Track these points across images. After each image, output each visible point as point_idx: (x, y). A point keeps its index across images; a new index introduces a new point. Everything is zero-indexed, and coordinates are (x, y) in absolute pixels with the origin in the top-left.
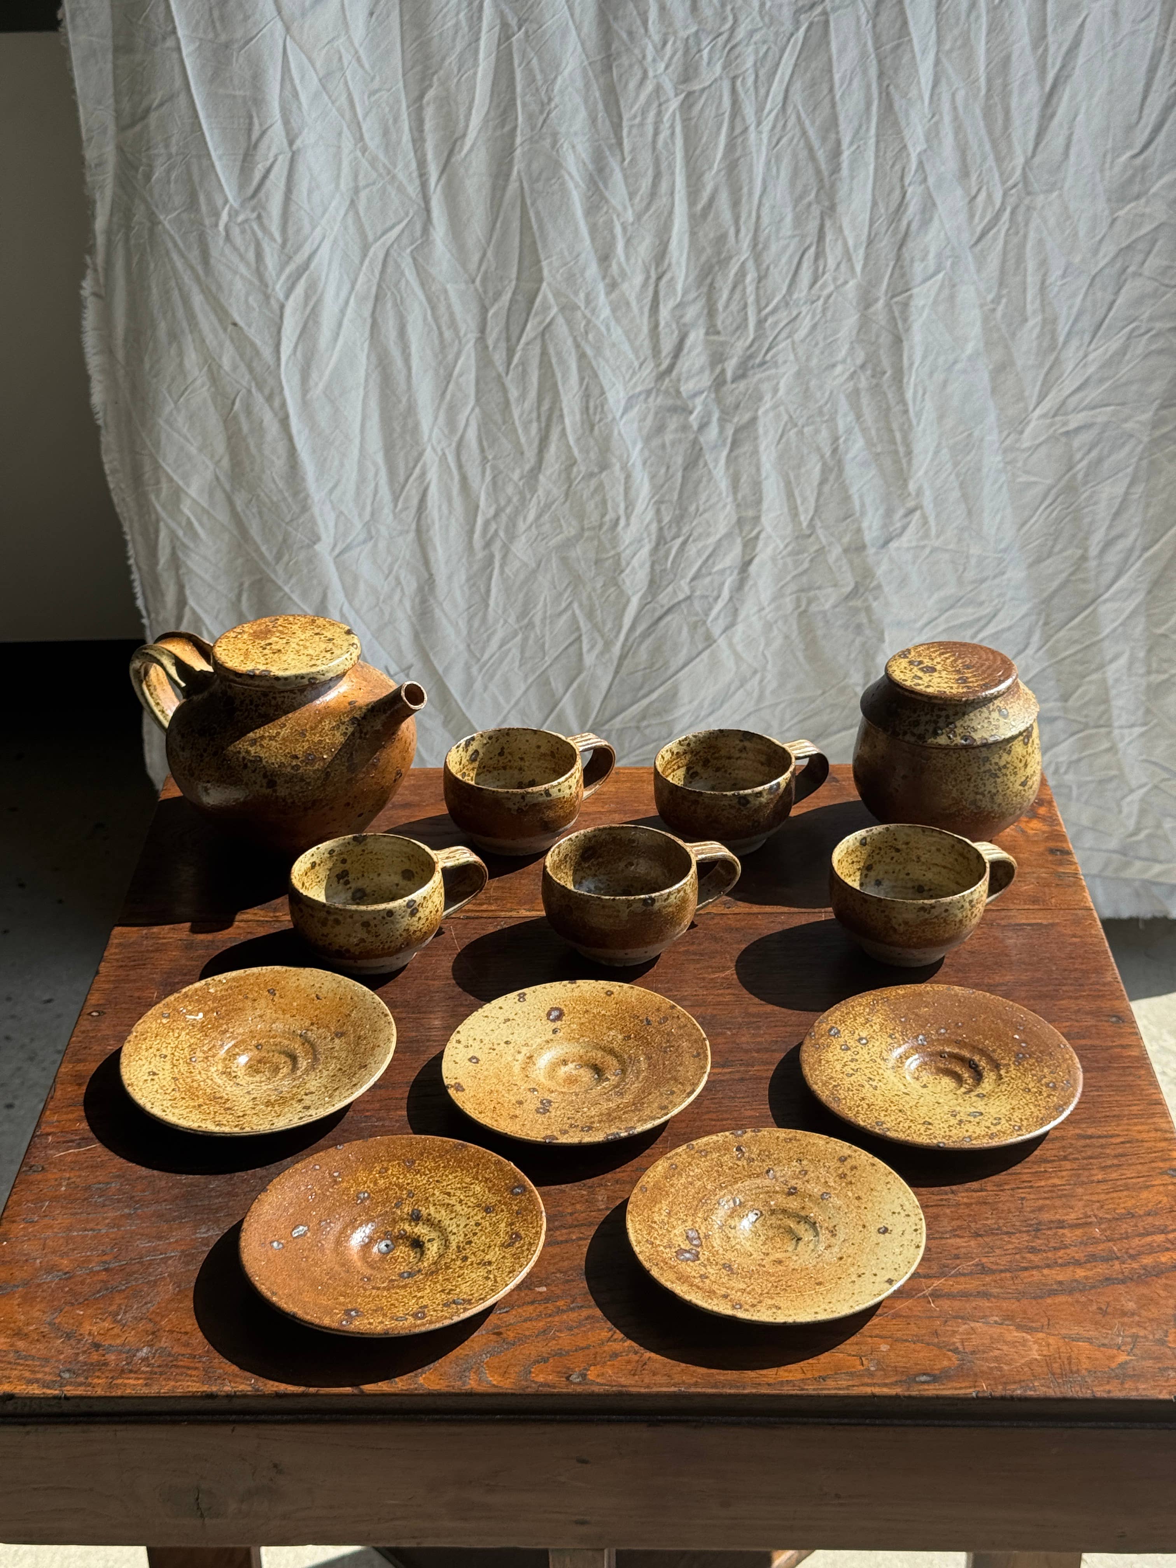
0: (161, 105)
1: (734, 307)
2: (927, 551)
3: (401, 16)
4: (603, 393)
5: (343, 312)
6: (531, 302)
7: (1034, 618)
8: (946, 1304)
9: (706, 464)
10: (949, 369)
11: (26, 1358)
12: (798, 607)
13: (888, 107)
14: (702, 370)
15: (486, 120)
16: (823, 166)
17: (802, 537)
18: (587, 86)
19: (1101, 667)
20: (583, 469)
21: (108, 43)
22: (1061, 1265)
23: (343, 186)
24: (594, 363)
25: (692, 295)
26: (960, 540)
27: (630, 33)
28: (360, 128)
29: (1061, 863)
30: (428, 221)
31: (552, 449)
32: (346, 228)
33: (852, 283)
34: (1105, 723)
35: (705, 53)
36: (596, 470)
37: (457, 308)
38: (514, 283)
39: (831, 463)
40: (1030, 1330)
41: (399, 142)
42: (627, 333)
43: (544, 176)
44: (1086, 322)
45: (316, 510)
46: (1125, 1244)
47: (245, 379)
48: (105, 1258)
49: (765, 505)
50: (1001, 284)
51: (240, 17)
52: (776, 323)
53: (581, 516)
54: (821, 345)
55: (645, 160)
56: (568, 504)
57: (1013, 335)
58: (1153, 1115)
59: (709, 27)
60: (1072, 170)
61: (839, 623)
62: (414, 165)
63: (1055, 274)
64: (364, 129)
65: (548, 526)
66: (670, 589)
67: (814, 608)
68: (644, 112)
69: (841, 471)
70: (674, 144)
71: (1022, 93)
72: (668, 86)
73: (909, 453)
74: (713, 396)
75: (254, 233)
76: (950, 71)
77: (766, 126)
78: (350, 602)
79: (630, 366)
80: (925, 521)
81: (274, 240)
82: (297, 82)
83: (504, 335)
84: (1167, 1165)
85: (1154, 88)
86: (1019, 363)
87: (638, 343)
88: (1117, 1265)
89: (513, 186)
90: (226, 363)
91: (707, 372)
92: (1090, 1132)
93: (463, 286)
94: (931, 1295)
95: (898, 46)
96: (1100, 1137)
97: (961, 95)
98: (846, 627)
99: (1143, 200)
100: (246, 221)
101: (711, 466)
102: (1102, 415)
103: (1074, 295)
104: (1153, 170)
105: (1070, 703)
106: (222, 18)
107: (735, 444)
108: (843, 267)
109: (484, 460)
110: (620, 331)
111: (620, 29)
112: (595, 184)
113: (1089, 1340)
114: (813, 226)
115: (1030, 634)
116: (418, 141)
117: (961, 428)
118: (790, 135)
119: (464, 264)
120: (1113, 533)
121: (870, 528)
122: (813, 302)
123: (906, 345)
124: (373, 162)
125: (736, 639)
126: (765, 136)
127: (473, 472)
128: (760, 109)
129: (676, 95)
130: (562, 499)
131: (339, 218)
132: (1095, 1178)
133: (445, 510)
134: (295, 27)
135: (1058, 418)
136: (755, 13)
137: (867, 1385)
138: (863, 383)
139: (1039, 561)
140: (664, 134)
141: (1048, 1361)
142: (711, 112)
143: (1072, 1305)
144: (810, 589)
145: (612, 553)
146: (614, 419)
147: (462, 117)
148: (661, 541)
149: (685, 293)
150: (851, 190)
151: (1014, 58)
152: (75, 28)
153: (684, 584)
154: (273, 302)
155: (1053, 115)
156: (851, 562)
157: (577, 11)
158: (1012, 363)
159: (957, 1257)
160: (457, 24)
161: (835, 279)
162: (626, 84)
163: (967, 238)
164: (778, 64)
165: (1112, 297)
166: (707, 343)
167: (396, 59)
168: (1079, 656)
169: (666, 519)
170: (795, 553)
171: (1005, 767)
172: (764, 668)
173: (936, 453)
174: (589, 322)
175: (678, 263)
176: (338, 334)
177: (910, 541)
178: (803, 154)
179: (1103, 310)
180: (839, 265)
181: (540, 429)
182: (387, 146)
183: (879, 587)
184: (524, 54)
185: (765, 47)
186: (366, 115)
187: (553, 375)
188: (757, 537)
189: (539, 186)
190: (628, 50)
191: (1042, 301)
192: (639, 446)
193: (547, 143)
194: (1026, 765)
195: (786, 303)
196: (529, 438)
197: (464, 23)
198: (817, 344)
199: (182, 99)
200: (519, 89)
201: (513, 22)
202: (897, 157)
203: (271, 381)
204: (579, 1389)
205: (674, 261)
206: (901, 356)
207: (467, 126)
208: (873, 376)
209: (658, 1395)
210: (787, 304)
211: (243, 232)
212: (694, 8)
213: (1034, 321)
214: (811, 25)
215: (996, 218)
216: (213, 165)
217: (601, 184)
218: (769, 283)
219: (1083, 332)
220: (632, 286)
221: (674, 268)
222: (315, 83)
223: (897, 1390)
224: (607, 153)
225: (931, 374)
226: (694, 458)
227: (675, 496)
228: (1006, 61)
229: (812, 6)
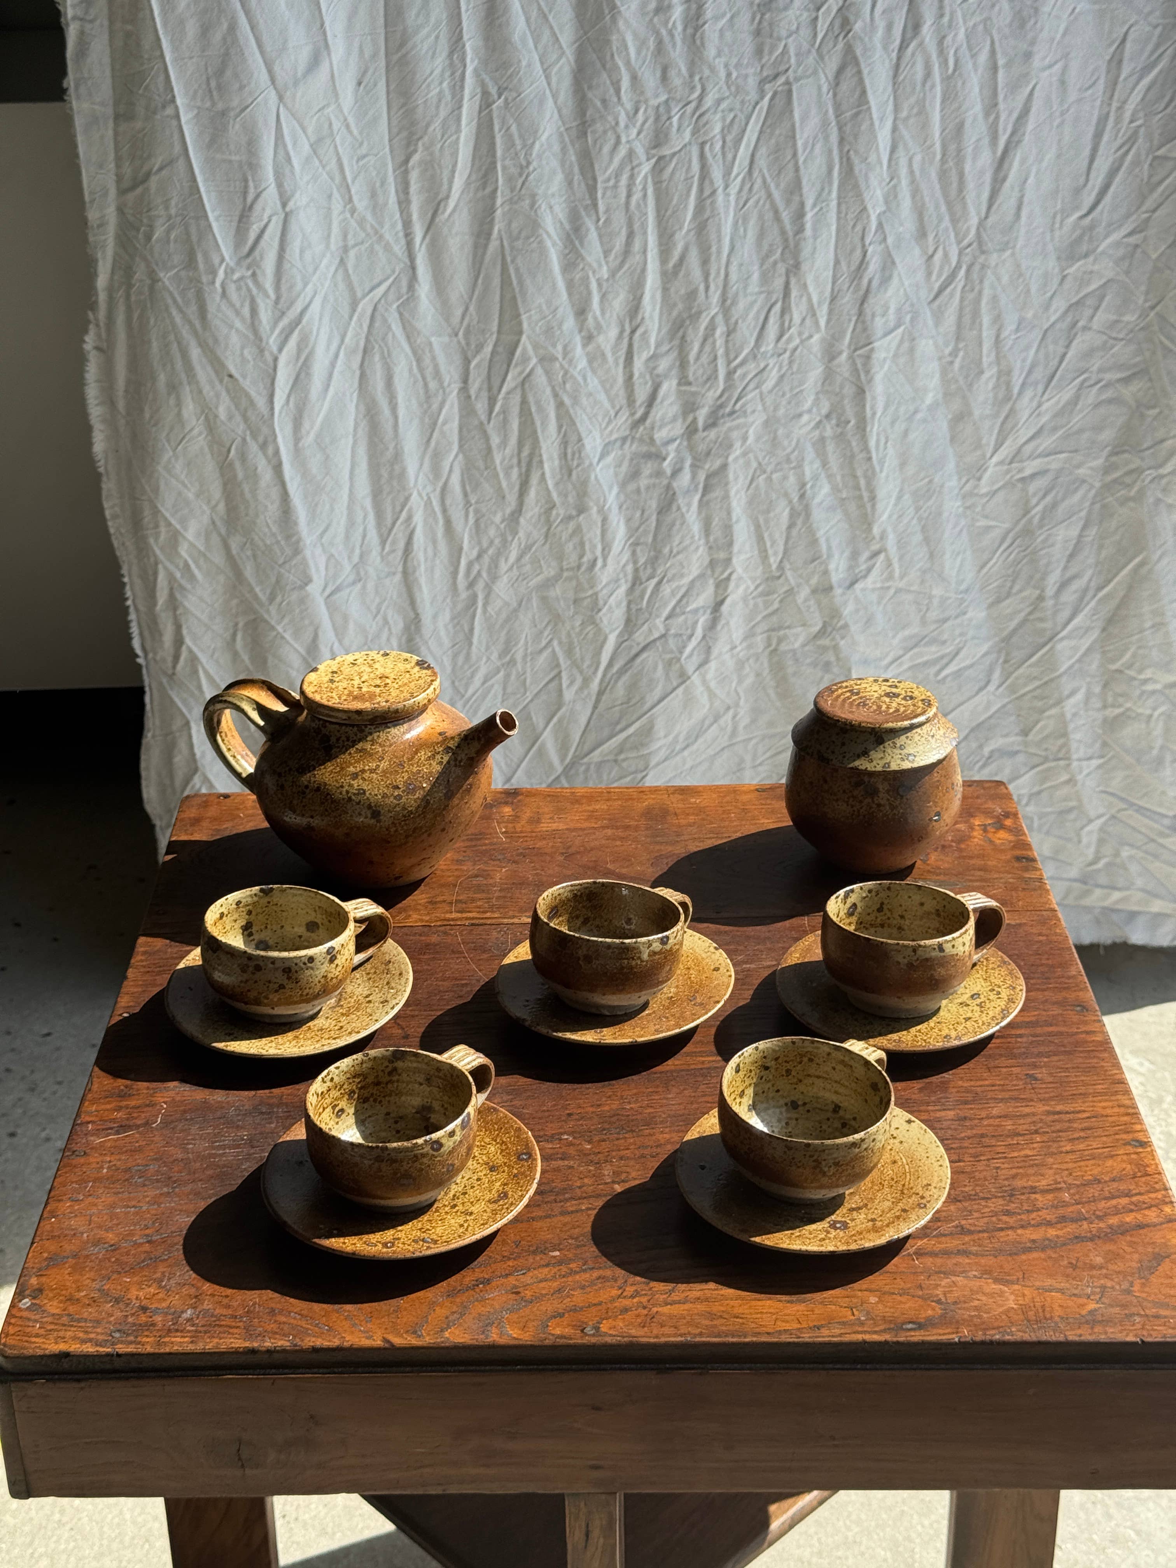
0: (161, 169)
1: (704, 359)
2: (892, 591)
3: (388, 86)
4: (580, 440)
5: (333, 365)
6: (513, 353)
7: (994, 655)
8: (929, 1261)
9: (679, 508)
10: (910, 419)
11: (79, 1320)
12: (769, 645)
13: (848, 171)
14: (674, 419)
15: (468, 183)
16: (788, 227)
17: (772, 578)
18: (564, 150)
19: (1059, 702)
20: (562, 512)
21: (110, 111)
22: (1034, 1226)
23: (333, 247)
24: (571, 412)
25: (665, 347)
26: (923, 582)
27: (604, 101)
28: (349, 191)
29: (1026, 869)
30: (413, 278)
31: (532, 493)
32: (336, 285)
33: (816, 337)
34: (1063, 756)
35: (675, 120)
36: (574, 513)
37: (441, 359)
38: (495, 336)
39: (799, 508)
40: (1007, 1283)
41: (386, 204)
42: (602, 383)
43: (523, 235)
44: (1039, 374)
45: (307, 553)
46: (1093, 1206)
47: (240, 428)
48: (147, 1232)
49: (736, 548)
50: (958, 338)
51: (237, 86)
52: (744, 375)
53: (560, 557)
54: (788, 395)
55: (619, 220)
56: (547, 546)
57: (971, 385)
58: (1116, 1093)
59: (678, 96)
60: (1023, 231)
61: (808, 661)
62: (400, 226)
63: (1010, 327)
64: (353, 191)
65: (528, 567)
66: (645, 627)
67: (784, 647)
68: (618, 175)
69: (808, 515)
70: (646, 205)
71: (974, 159)
72: (640, 151)
73: (873, 498)
74: (685, 443)
75: (249, 290)
76: (907, 137)
77: (734, 189)
78: (340, 640)
79: (607, 414)
80: (889, 564)
81: (268, 297)
82: (290, 147)
83: (485, 386)
84: (1130, 1136)
85: (1100, 153)
86: (977, 413)
87: (613, 392)
88: (1085, 1225)
89: (494, 244)
90: (222, 412)
91: (680, 420)
92: (1059, 1108)
93: (446, 339)
94: (915, 1253)
95: (857, 114)
96: (1068, 1113)
97: (918, 158)
98: (814, 665)
99: (1091, 259)
100: (242, 278)
101: (684, 510)
102: (1055, 463)
103: (1027, 348)
104: (1100, 230)
105: (1030, 737)
106: (219, 87)
107: (707, 489)
108: (808, 322)
109: (468, 504)
110: (596, 381)
111: (594, 97)
112: (572, 242)
113: (1061, 1291)
114: (778, 283)
115: (990, 671)
116: (404, 203)
117: (922, 475)
118: (756, 197)
119: (447, 320)
120: (1068, 574)
121: (837, 569)
122: (779, 355)
123: (868, 396)
124: (361, 222)
125: (710, 675)
126: (732, 198)
127: (457, 515)
128: (727, 173)
129: (648, 159)
130: (541, 541)
131: (330, 275)
132: (1064, 1149)
133: (429, 554)
134: (287, 95)
135: (1013, 465)
136: (722, 83)
137: (858, 1332)
138: (829, 432)
139: (998, 601)
140: (636, 197)
141: (1024, 1309)
142: (680, 175)
143: (1045, 1260)
144: (780, 628)
145: (590, 592)
146: (591, 464)
147: (445, 181)
148: (636, 581)
149: (658, 345)
150: (815, 249)
151: (967, 124)
152: (78, 98)
153: (659, 622)
154: (267, 354)
155: (1004, 179)
156: (819, 604)
157: (554, 80)
158: (970, 414)
159: (938, 1220)
160: (441, 93)
161: (800, 334)
162: (600, 149)
163: (925, 295)
164: (744, 131)
165: (1063, 350)
166: (680, 393)
167: (383, 125)
168: (1039, 691)
169: (642, 561)
170: (766, 594)
172: (737, 705)
173: (899, 498)
174: (566, 373)
175: (651, 317)
176: (328, 385)
177: (874, 582)
178: (769, 216)
179: (1055, 362)
180: (804, 320)
181: (520, 475)
182: (374, 207)
183: (846, 626)
184: (503, 122)
185: (732, 115)
186: (354, 179)
187: (533, 423)
188: (728, 579)
189: (519, 244)
190: (602, 117)
191: (998, 354)
192: (615, 490)
193: (526, 203)
195: (754, 355)
196: (509, 482)
197: (447, 92)
198: (784, 395)
199: (181, 165)
200: (499, 153)
201: (493, 91)
202: (858, 219)
203: (265, 430)
204: (593, 1340)
205: (647, 315)
206: (864, 406)
207: (450, 188)
208: (838, 425)
209: (667, 1345)
210: (755, 357)
211: (239, 289)
212: (664, 78)
213: (990, 373)
214: (775, 94)
215: (953, 275)
216: (210, 226)
217: (577, 243)
218: (737, 336)
219: (1036, 383)
220: (608, 339)
221: (647, 321)
222: (306, 149)
223: (887, 1337)
224: (583, 213)
225: (893, 423)
226: (668, 502)
227: (650, 540)
228: (960, 127)
229: (776, 76)
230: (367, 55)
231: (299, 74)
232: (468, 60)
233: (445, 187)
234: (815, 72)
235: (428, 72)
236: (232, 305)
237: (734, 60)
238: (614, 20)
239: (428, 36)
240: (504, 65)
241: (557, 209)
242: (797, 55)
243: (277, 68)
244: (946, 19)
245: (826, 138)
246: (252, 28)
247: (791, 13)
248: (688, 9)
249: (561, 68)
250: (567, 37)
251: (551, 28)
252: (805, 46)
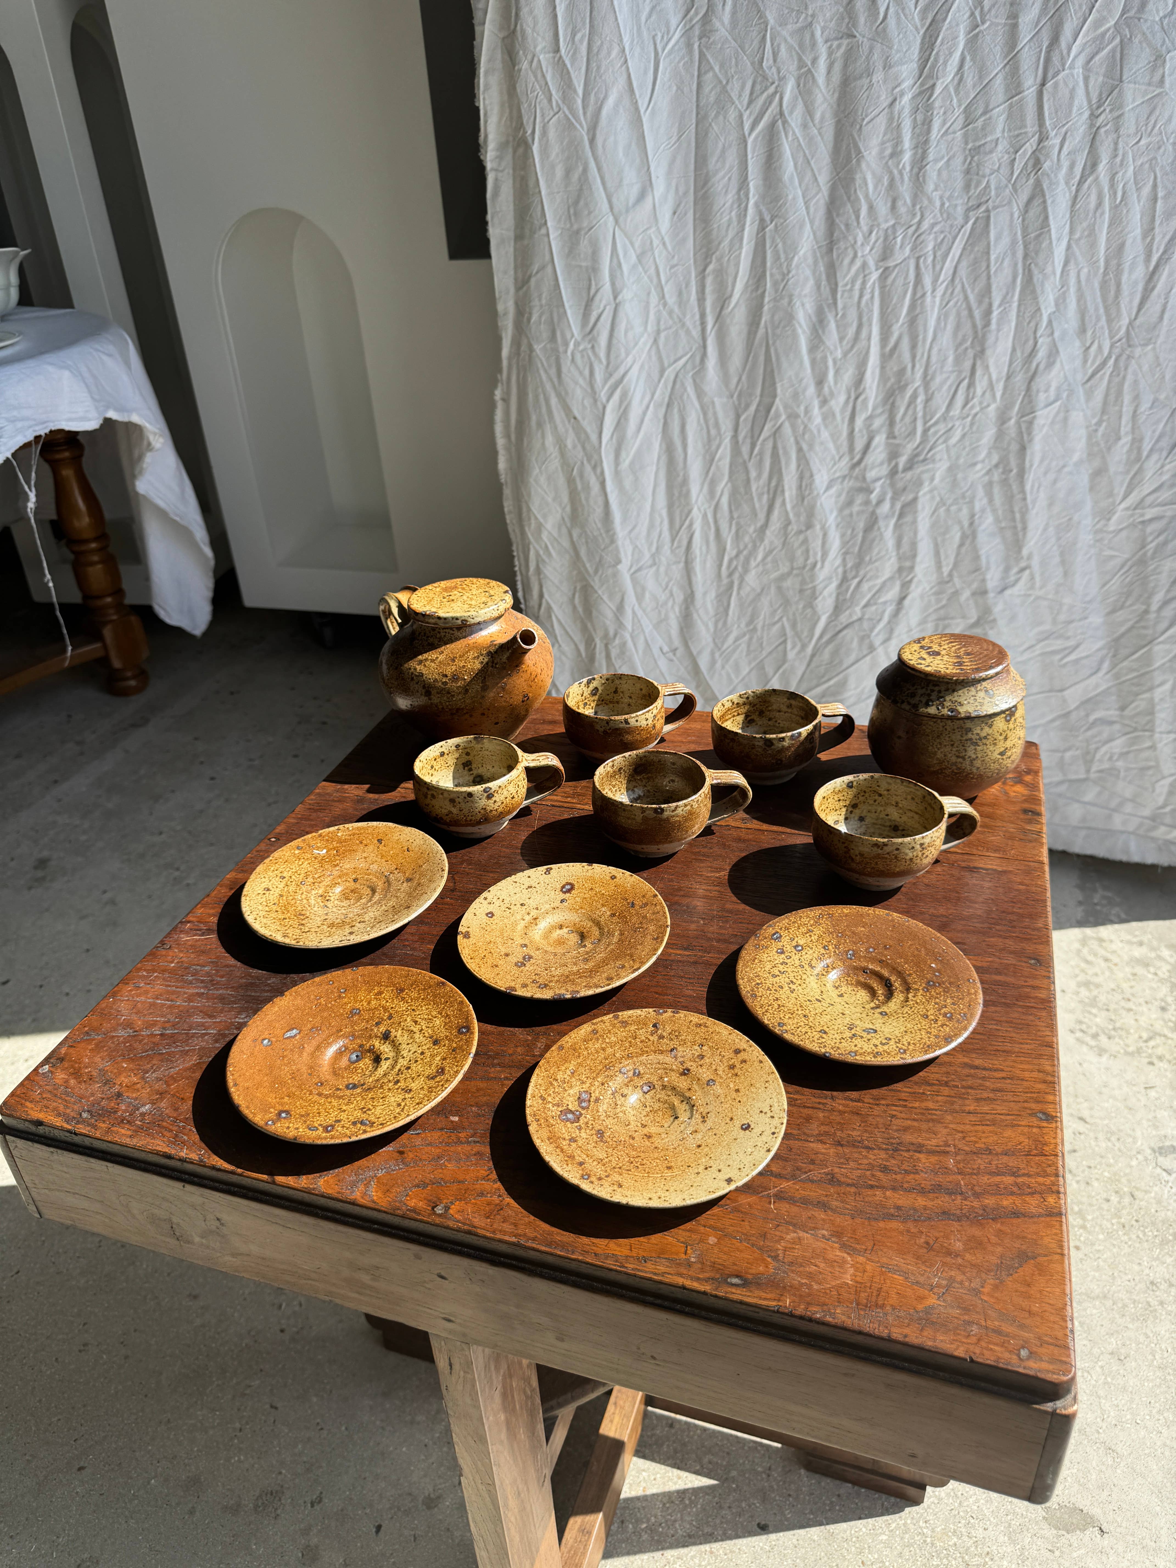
0: (537, 273)
1: (908, 419)
2: (1032, 598)
3: (694, 215)
4: (812, 476)
5: (644, 413)
6: (768, 411)
7: (1105, 651)
8: (784, 1207)
9: (879, 529)
10: (1059, 471)
11: (68, 1094)
13: (1029, 280)
14: (882, 464)
15: (746, 286)
16: (978, 322)
17: (943, 583)
18: (816, 263)
19: (1151, 689)
20: (795, 527)
21: (511, 234)
22: (905, 1190)
23: (649, 329)
24: (807, 455)
25: (879, 410)
26: (1057, 592)
28: (663, 290)
29: (1030, 822)
30: (704, 355)
31: (776, 513)
32: (650, 357)
33: (993, 407)
34: (1150, 728)
35: (899, 239)
36: (804, 528)
37: (721, 415)
38: (758, 399)
39: (968, 532)
40: (852, 1251)
41: (689, 300)
42: (832, 436)
43: (782, 325)
44: (1165, 442)
45: (620, 543)
46: (974, 1180)
47: (580, 454)
48: (167, 1025)
49: (918, 559)
50: (1104, 412)
51: (586, 212)
52: (936, 433)
53: (792, 559)
54: (967, 449)
55: (852, 314)
56: (784, 551)
57: (1109, 449)
58: (1042, 1056)
59: (903, 221)
60: (1163, 331)
62: (697, 317)
63: (1145, 406)
64: (666, 290)
65: (770, 565)
66: (848, 612)
68: (853, 281)
69: (974, 538)
70: (872, 304)
71: (1131, 271)
72: (871, 263)
73: (1025, 528)
74: (888, 482)
75: (589, 358)
76: (1078, 253)
77: (939, 293)
78: (640, 604)
79: (833, 458)
80: (1032, 578)
81: (601, 363)
82: (621, 257)
83: (749, 434)
84: (1040, 1107)
86: (1112, 469)
87: (839, 443)
88: (959, 1200)
89: (761, 331)
90: (569, 444)
91: (886, 465)
92: (977, 1062)
93: (725, 400)
94: (775, 1195)
95: (1040, 235)
96: (985, 1069)
97: (1085, 271)
100: (585, 349)
101: (883, 529)
103: (1158, 422)
105: (1126, 712)
106: (576, 214)
107: (901, 515)
108: (988, 395)
109: (732, 518)
110: (827, 434)
111: (840, 222)
112: (817, 330)
113: (905, 1274)
114: (968, 364)
115: (1101, 662)
116: (701, 300)
117: (1065, 513)
118: (955, 299)
119: (726, 385)
121: (992, 579)
122: (964, 418)
123: (1028, 452)
124: (671, 313)
126: (938, 300)
127: (724, 525)
128: (935, 281)
129: (877, 270)
130: (780, 548)
131: (646, 351)
132: (967, 1108)
133: (704, 548)
134: (621, 219)
135: (1137, 511)
136: (937, 211)
137: (680, 1275)
138: (996, 478)
139: (1113, 611)
140: (866, 297)
141: (859, 1288)
142: (900, 281)
143: (902, 1233)
144: (947, 618)
145: (811, 586)
146: (818, 494)
147: (730, 284)
148: (844, 580)
149: (874, 409)
150: (997, 339)
151: (1128, 244)
152: (491, 226)
153: (858, 609)
154: (599, 404)
155: (1153, 288)
156: (976, 603)
157: (812, 210)
158: (1107, 470)
159: (813, 1162)
160: (730, 219)
161: (981, 403)
162: (842, 262)
163: (1080, 377)
164: (951, 248)
166: (887, 444)
167: (690, 243)
168: (1135, 681)
169: (849, 566)
170: (938, 593)
171: (985, 738)
173: (1045, 529)
174: (806, 427)
175: (871, 388)
176: (640, 429)
177: (1020, 590)
178: (965, 313)
180: (984, 393)
181: (769, 499)
182: (680, 303)
183: (994, 620)
184: (773, 241)
185: (942, 236)
186: (667, 282)
187: (780, 462)
188: (911, 581)
189: (778, 331)
190: (845, 237)
191: (1133, 426)
192: (835, 514)
193: (785, 302)
194: (1006, 739)
195: (944, 418)
196: (761, 505)
197: (734, 219)
198: (964, 448)
199: (549, 269)
200: (769, 264)
202: (1032, 317)
203: (596, 457)
204: (438, 1221)
205: (868, 386)
206: (1024, 460)
207: (733, 290)
208: (1003, 473)
210: (945, 419)
211: (583, 356)
212: (893, 207)
213: (1126, 440)
214: (977, 219)
215: (1104, 363)
216: (565, 312)
217: (820, 332)
218: (933, 403)
219: (1161, 450)
220: (838, 402)
221: (868, 391)
222: (634, 259)
223: (706, 1288)
224: (826, 310)
225: (1045, 473)
226: (872, 523)
227: (857, 549)
228: (1121, 247)
229: (979, 206)
230: (681, 193)
231: (630, 204)
232: (751, 195)
233: (730, 288)
234: (1010, 202)
235: (722, 203)
236: (577, 367)
237: (947, 194)
238: (858, 162)
239: (724, 177)
240: (776, 199)
241: (808, 306)
242: (996, 189)
243: (614, 200)
244: (1118, 159)
245: (1014, 254)
246: (599, 169)
247: (994, 156)
248: (915, 154)
249: (818, 201)
250: (824, 178)
251: (812, 170)
252: (1004, 181)
